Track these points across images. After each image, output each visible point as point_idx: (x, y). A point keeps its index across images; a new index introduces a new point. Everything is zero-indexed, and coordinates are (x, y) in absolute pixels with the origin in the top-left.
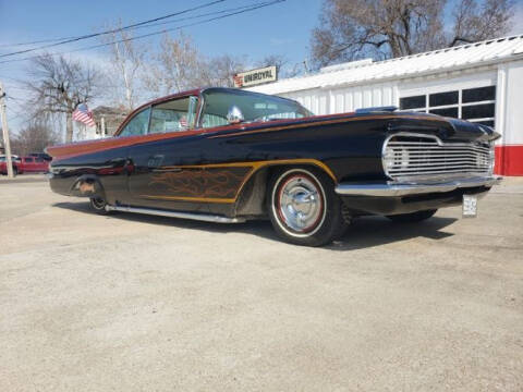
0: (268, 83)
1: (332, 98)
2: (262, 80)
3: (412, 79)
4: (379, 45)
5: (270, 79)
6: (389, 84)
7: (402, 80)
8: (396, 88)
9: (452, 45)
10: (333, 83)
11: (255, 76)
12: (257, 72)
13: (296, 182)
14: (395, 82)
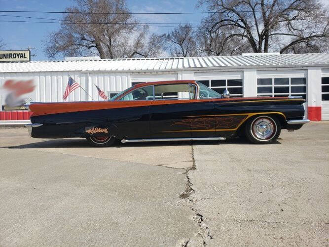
0: (22, 62)
1: (90, 78)
2: (17, 59)
3: (139, 73)
4: (89, 48)
5: (22, 59)
6: (125, 74)
7: (133, 73)
8: (129, 76)
10: (90, 69)
11: (10, 56)
12: (12, 53)
13: (261, 120)
14: (129, 74)
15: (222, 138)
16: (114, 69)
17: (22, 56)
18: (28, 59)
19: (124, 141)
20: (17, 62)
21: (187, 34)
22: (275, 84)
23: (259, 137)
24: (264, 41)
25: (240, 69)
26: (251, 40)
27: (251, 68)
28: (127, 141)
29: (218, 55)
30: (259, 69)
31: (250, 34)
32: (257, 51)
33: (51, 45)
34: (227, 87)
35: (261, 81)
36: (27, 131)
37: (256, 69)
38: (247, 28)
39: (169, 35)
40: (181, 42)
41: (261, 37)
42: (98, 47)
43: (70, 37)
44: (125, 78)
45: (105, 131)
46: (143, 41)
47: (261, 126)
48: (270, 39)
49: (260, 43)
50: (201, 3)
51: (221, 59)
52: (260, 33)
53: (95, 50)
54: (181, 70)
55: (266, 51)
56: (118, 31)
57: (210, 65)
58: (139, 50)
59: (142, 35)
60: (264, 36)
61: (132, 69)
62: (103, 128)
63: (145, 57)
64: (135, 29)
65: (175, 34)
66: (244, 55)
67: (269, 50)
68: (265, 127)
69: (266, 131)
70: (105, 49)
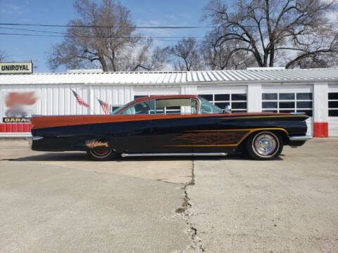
0: (24, 74)
1: (92, 91)
2: (19, 71)
3: (142, 86)
5: (24, 71)
6: (128, 87)
7: (135, 86)
8: (132, 90)
9: (134, 70)
10: (93, 82)
11: (12, 68)
12: (15, 64)
13: (263, 136)
14: (132, 87)
15: (224, 154)
16: (117, 82)
17: (24, 68)
18: (30, 71)
19: (124, 155)
20: (19, 74)
21: (191, 47)
22: (280, 99)
23: (261, 153)
24: (269, 55)
25: (245, 84)
26: (257, 55)
27: (255, 82)
28: (127, 155)
29: (222, 69)
30: (264, 84)
31: (255, 48)
32: (262, 65)
33: (54, 57)
34: (231, 101)
35: (265, 96)
36: (28, 144)
37: (261, 84)
38: (253, 42)
39: (173, 49)
40: (184, 56)
41: (266, 51)
42: (101, 59)
43: (73, 49)
44: (128, 91)
45: (106, 144)
46: (146, 54)
47: (263, 142)
48: (275, 53)
49: (265, 58)
50: (206, 17)
51: (225, 73)
52: (266, 47)
53: (97, 63)
54: (184, 84)
55: (271, 65)
56: (121, 44)
57: (214, 79)
58: (142, 63)
59: (145, 49)
60: (270, 50)
61: (135, 82)
62: (103, 141)
63: (149, 70)
64: (139, 42)
65: (179, 48)
66: (248, 69)
67: (274, 64)
68: (267, 143)
69: (269, 147)
70: (108, 62)
